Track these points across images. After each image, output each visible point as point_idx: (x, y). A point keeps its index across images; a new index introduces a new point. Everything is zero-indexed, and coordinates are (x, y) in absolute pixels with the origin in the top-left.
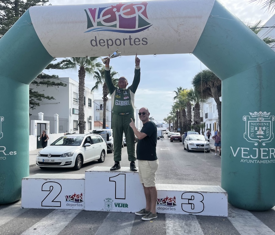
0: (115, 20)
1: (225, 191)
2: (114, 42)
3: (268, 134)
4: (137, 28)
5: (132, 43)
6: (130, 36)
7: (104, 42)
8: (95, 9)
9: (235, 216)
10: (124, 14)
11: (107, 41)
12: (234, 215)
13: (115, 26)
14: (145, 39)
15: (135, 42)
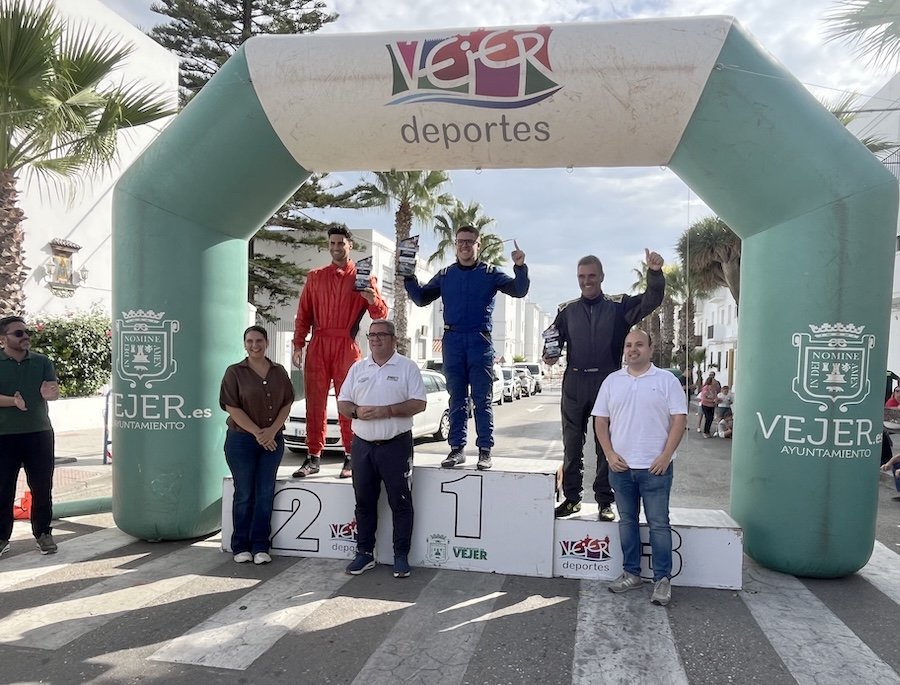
0: (466, 72)
1: (736, 525)
2: (462, 133)
3: (854, 382)
4: (522, 96)
5: (510, 134)
6: (504, 117)
7: (437, 132)
8: (415, 44)
9: (758, 589)
10: (491, 57)
11: (445, 128)
12: (756, 586)
13: (465, 88)
14: (542, 125)
15: (516, 132)
